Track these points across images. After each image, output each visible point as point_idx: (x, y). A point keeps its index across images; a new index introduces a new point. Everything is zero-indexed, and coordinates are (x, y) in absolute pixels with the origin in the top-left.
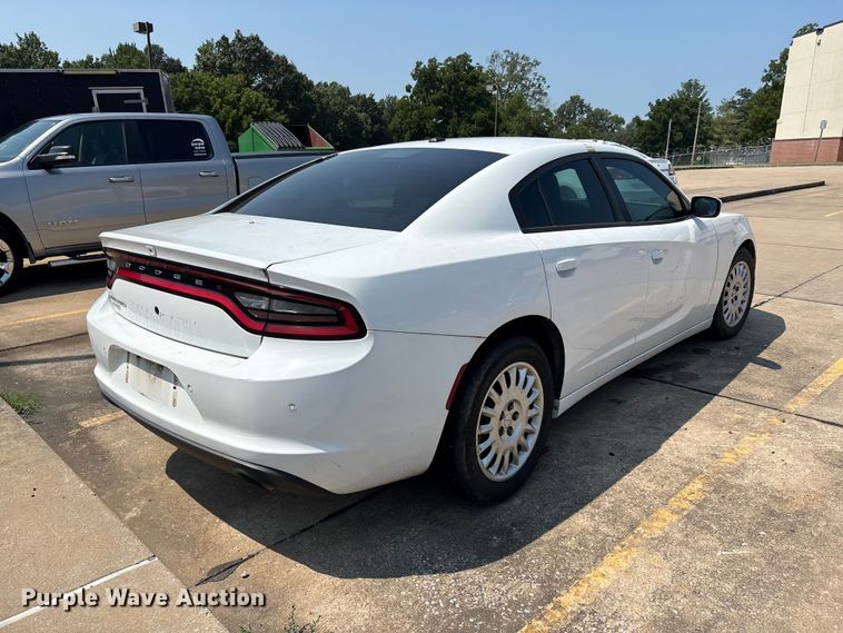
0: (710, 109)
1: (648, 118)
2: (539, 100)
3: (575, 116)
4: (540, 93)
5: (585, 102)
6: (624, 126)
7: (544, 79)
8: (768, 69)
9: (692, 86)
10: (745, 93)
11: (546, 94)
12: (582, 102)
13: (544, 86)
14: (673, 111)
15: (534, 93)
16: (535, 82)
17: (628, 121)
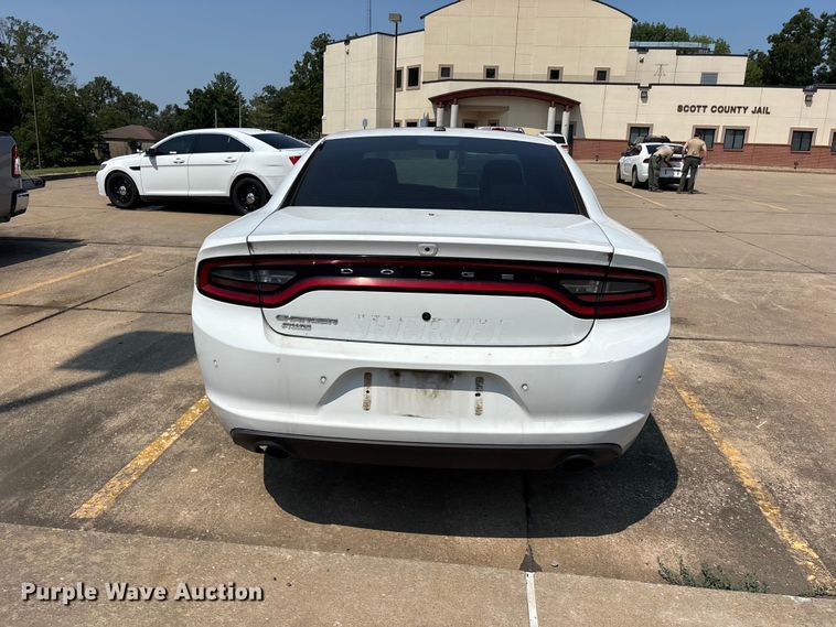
0: (244, 102)
1: (187, 107)
2: (61, 78)
3: (103, 99)
4: (63, 70)
5: (113, 84)
6: (158, 113)
7: (65, 56)
8: (294, 70)
9: (224, 79)
10: (270, 90)
11: (68, 72)
12: (109, 84)
13: (66, 64)
14: (212, 102)
15: (54, 70)
16: (54, 57)
17: (162, 108)
